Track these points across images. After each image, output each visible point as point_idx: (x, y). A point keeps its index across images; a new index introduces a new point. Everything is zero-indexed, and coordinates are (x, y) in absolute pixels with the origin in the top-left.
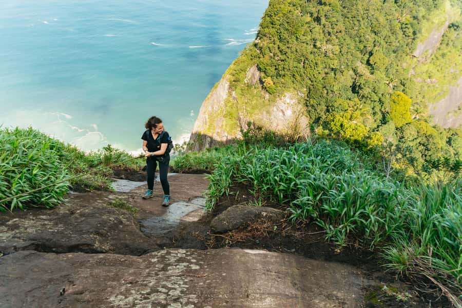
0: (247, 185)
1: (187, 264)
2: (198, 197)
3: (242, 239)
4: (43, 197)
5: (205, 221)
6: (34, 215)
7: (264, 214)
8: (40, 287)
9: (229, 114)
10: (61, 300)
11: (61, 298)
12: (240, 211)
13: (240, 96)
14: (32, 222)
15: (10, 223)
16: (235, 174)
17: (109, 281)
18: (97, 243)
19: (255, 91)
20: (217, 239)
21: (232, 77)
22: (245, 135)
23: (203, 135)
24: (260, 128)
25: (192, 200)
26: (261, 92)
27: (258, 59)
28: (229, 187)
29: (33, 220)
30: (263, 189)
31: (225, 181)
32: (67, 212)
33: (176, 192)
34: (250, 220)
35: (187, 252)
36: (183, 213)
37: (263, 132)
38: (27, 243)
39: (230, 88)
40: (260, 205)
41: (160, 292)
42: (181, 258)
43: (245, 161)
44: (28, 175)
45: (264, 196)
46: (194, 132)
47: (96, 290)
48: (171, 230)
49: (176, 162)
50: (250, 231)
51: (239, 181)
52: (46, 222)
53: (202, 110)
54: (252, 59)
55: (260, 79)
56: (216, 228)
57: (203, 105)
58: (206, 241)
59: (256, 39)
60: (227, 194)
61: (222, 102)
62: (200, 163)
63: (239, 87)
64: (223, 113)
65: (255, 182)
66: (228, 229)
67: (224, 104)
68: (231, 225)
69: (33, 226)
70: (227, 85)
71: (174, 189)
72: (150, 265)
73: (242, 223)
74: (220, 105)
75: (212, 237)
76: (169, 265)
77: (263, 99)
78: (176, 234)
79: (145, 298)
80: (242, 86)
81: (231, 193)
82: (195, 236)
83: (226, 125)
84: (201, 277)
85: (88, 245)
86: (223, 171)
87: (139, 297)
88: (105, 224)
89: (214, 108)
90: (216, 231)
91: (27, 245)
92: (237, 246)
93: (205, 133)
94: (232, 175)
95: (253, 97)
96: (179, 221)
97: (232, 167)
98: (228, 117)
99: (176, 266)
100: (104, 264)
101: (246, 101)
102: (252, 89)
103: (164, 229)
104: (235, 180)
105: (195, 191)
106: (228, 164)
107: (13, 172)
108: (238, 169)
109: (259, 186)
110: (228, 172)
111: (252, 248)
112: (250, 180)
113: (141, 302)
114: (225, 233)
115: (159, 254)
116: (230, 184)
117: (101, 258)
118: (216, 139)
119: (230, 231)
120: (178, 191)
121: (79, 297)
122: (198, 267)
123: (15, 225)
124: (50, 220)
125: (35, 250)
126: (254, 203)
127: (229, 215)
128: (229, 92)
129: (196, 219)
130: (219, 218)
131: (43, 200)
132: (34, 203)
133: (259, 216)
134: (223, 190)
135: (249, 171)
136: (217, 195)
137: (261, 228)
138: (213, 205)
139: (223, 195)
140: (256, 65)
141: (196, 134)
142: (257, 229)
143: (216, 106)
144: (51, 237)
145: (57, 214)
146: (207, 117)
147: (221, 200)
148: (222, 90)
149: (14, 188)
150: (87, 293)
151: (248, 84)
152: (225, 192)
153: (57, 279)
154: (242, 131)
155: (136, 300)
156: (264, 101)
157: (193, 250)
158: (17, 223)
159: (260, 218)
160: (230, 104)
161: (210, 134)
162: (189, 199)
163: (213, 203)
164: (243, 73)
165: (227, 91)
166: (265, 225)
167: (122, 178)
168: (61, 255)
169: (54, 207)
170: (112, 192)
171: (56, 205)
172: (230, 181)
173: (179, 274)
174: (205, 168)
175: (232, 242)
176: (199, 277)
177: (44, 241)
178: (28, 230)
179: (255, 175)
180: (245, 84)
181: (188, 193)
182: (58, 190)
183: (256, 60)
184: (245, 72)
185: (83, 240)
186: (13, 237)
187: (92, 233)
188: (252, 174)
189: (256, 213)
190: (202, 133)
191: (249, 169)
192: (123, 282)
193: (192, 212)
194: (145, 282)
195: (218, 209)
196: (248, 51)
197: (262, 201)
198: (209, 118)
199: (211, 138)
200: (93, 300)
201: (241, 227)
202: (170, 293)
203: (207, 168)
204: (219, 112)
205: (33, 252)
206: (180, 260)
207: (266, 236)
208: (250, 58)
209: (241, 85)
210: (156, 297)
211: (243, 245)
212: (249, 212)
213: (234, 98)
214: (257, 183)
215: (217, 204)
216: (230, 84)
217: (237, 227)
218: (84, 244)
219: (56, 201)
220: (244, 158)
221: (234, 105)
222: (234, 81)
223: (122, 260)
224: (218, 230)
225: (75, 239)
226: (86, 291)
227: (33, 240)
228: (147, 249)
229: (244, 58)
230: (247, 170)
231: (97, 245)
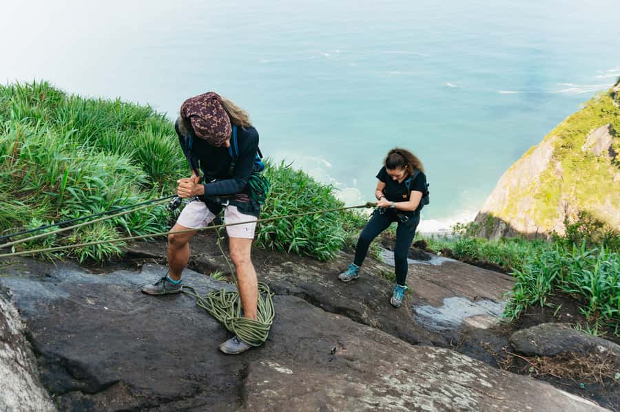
0: (576, 300)
1: (475, 376)
2: (488, 299)
3: (557, 374)
4: (317, 247)
5: (502, 331)
6: (307, 263)
7: (602, 349)
8: (310, 338)
9: (544, 194)
10: (332, 359)
11: (331, 356)
12: (561, 333)
13: (570, 170)
14: (304, 270)
15: (284, 264)
16: (559, 279)
17: (381, 359)
18: (365, 313)
19: (598, 166)
20: (516, 361)
21: (560, 139)
22: (571, 229)
23: (496, 218)
24: (599, 224)
25: (479, 300)
26: (608, 168)
27: (613, 116)
28: (546, 295)
29: (305, 268)
30: (604, 313)
31: (542, 285)
32: (338, 269)
33: (456, 284)
34: (576, 351)
35: (474, 361)
36: (465, 312)
37: (603, 231)
38: (299, 290)
39: (555, 155)
40: (595, 334)
41: (443, 393)
42: (466, 366)
43: (581, 264)
44: (309, 220)
45: (604, 324)
46: (482, 212)
47: (368, 362)
48: (450, 328)
49: (457, 245)
50: (572, 367)
51: (565, 290)
52: (317, 274)
53: (502, 181)
54: (601, 116)
55: (610, 148)
56: (517, 346)
57: (505, 174)
58: (499, 359)
59: (616, 85)
60: (542, 305)
61: (537, 176)
62: (492, 255)
63: (569, 156)
64: (534, 191)
65: (594, 299)
66: (536, 352)
67: (539, 178)
68: (542, 347)
69: (304, 274)
70: (550, 151)
71: (456, 279)
72: (426, 359)
73: (562, 351)
74: (533, 179)
75: (508, 356)
76: (451, 368)
77: (610, 181)
78: (456, 336)
79: (426, 393)
80: (577, 155)
81: (548, 305)
82: (483, 347)
83: (536, 210)
84: (495, 398)
85: (356, 313)
86: (541, 271)
87: (418, 388)
88: (376, 295)
89: (522, 184)
90: (516, 350)
91: (298, 291)
92: (546, 380)
93: (500, 217)
94: (554, 279)
95: (592, 174)
96: (460, 321)
97: (558, 268)
98: (543, 200)
99: (460, 372)
100: (374, 339)
101: (579, 179)
102: (593, 161)
103: (440, 324)
104: (558, 288)
105: (484, 290)
106: (550, 262)
107: (297, 212)
108: (565, 274)
109: (599, 306)
110: (549, 274)
111: (571, 391)
112: (584, 293)
113: (420, 395)
114: (531, 356)
115: (437, 351)
116: (548, 291)
117: (370, 331)
118: (515, 227)
119: (540, 356)
120: (461, 283)
121: (349, 362)
122: (489, 385)
123: (289, 268)
124: (321, 273)
125: (305, 299)
126: (585, 329)
127: (542, 334)
128: (551, 162)
129: (484, 327)
130: (525, 334)
131: (317, 249)
132: (307, 251)
133: (591, 349)
134: (537, 297)
135: (586, 279)
136: (525, 301)
137: (592, 368)
138: (516, 313)
139: (534, 304)
140: (608, 125)
141: (485, 214)
142: (584, 367)
143: (525, 180)
144: (321, 291)
145: (328, 269)
146: (507, 193)
147: (529, 310)
148: (541, 157)
149: (296, 229)
150: (358, 361)
151: (587, 153)
152: (538, 301)
153: (327, 337)
154: (566, 222)
155: (414, 390)
156: (610, 185)
157: (482, 362)
158: (291, 266)
159: (593, 354)
160: (549, 180)
161: (507, 219)
162: (475, 298)
163: (517, 311)
164: (581, 135)
165: (548, 161)
166: (601, 366)
167: (389, 249)
168: (329, 315)
169: (324, 260)
170: (379, 262)
171: (327, 259)
172: (550, 287)
173: (464, 384)
174: (498, 263)
175: (540, 372)
176: (491, 397)
177: (314, 293)
178: (300, 277)
179: (595, 289)
180: (581, 153)
181: (473, 290)
182: (332, 243)
183: (610, 119)
184: (585, 134)
185: (352, 305)
186: (287, 280)
187: (361, 300)
188: (590, 286)
189: (588, 344)
190: (495, 215)
191: (586, 278)
192: (397, 366)
193: (479, 315)
194: (423, 376)
195: (522, 321)
196: (597, 103)
197: (598, 330)
198: (509, 196)
199: (508, 225)
200: (365, 372)
201: (557, 357)
202: (455, 399)
203: (501, 264)
204: (529, 189)
205: (304, 301)
206: (465, 368)
207: (599, 383)
208: (598, 114)
209: (573, 154)
210: (438, 397)
211: (557, 382)
212: (576, 339)
213: (558, 172)
214: (596, 300)
215: (522, 313)
216: (555, 150)
217: (551, 354)
218: (352, 310)
219: (329, 254)
220: (580, 259)
221: (556, 183)
222: (562, 147)
223: (394, 342)
224: (520, 350)
225: (343, 302)
226: (357, 359)
227: (304, 288)
228: (419, 341)
229: (587, 113)
230: (582, 278)
231: (365, 315)
